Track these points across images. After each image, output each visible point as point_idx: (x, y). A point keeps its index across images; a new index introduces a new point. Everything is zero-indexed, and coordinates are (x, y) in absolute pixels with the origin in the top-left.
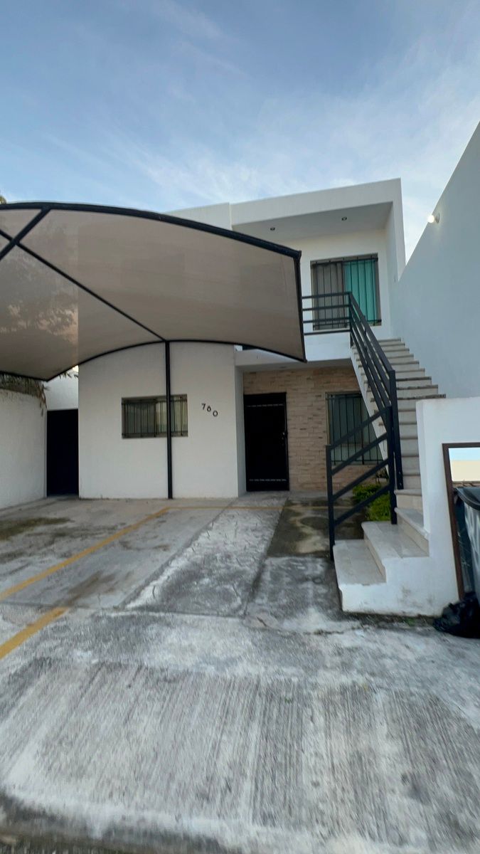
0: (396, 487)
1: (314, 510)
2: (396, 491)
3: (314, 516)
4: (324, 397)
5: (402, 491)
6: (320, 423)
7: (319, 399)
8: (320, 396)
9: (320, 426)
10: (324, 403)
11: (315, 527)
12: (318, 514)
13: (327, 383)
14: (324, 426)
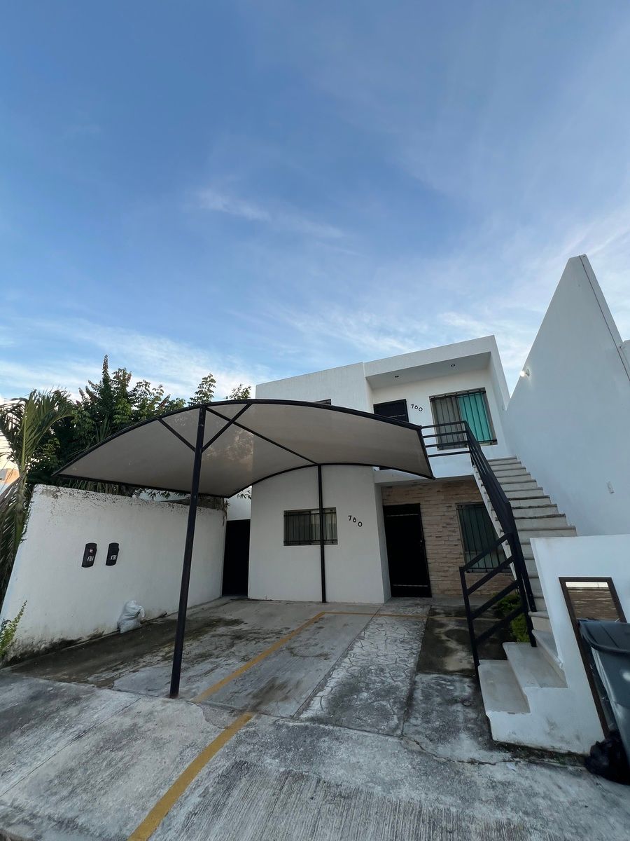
0: (529, 608)
1: (457, 621)
2: (530, 613)
3: (457, 628)
4: (454, 508)
5: (536, 613)
7: (450, 509)
8: (451, 506)
9: (454, 534)
10: (455, 513)
11: (460, 641)
12: (461, 626)
13: (456, 495)
14: (458, 534)
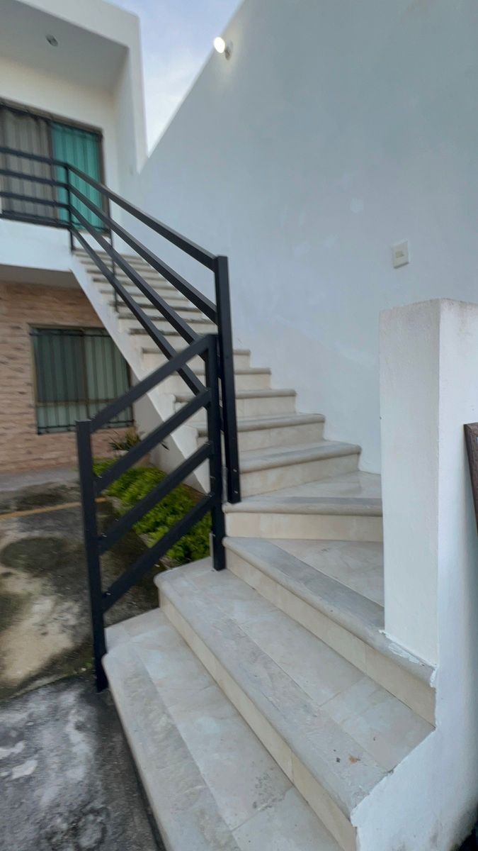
0: (225, 497)
1: (22, 520)
2: (227, 507)
3: (24, 535)
4: (26, 330)
5: (238, 506)
6: (21, 371)
7: (17, 332)
8: (18, 328)
9: (20, 375)
10: (27, 340)
11: (35, 569)
12: (32, 529)
13: (31, 308)
14: (28, 375)
